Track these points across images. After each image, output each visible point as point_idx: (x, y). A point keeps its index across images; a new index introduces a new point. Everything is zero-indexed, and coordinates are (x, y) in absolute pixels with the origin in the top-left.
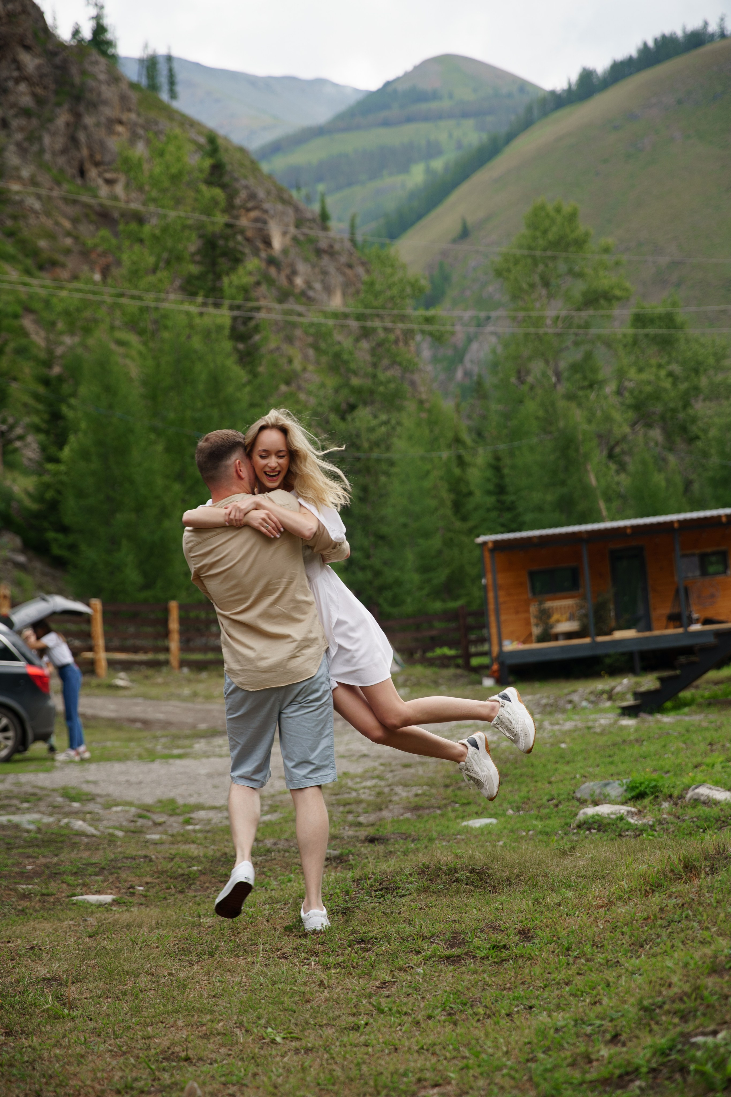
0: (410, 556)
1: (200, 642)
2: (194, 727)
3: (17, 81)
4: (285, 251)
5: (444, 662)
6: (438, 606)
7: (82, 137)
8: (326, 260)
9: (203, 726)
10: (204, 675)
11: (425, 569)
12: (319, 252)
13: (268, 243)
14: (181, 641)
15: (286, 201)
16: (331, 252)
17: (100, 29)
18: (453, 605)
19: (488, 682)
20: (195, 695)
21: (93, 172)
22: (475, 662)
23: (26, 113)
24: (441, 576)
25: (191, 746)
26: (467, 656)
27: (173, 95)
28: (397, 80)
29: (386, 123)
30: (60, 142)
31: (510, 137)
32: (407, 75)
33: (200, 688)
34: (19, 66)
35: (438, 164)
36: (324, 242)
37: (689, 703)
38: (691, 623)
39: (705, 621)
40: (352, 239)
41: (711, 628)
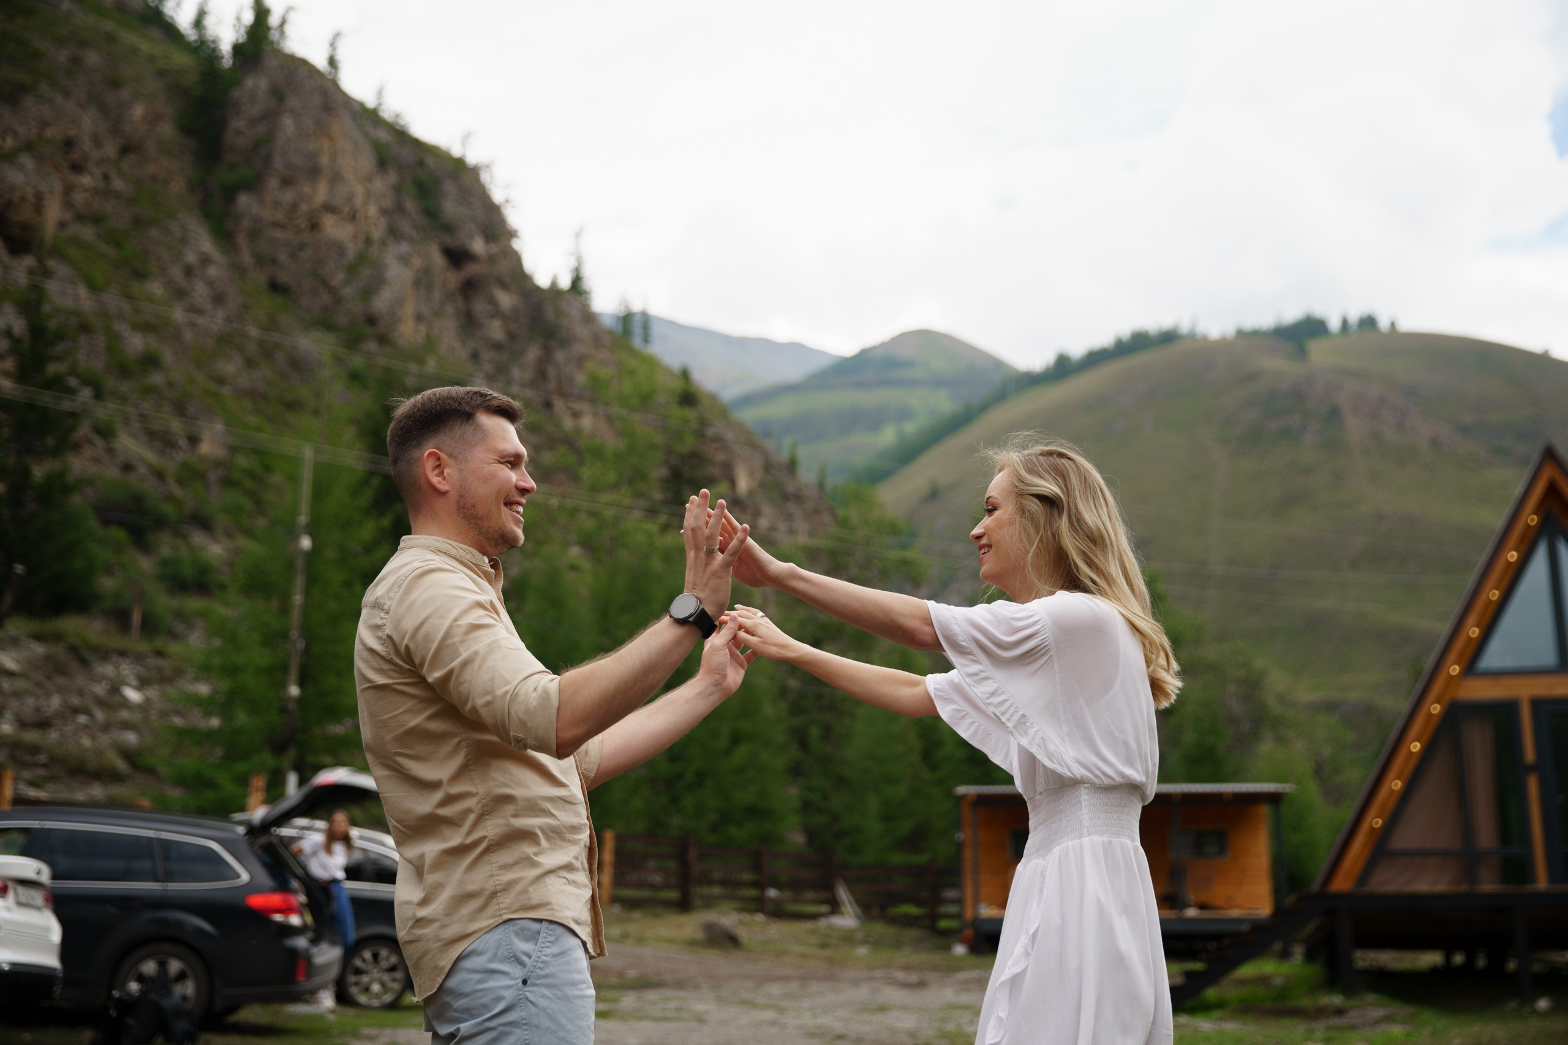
0: (873, 804)
1: (635, 877)
2: (621, 974)
3: (492, 317)
4: (751, 493)
5: (908, 921)
6: (898, 858)
7: (551, 371)
8: (792, 507)
9: (632, 974)
10: (636, 915)
11: (888, 818)
12: (786, 497)
13: (733, 482)
14: (615, 874)
15: (755, 447)
16: (798, 498)
17: (577, 281)
18: (921, 859)
19: (960, 950)
20: (625, 937)
21: (559, 404)
22: (943, 924)
23: (497, 347)
24: (904, 827)
25: (616, 1000)
26: (934, 917)
27: (646, 339)
28: (873, 348)
29: (860, 385)
30: (528, 375)
31: (984, 408)
32: (883, 345)
33: (632, 928)
34: (493, 302)
35: (910, 428)
36: (790, 487)
37: (1220, 1005)
38: (1185, 905)
39: (1202, 907)
40: (821, 485)
41: (1207, 914)
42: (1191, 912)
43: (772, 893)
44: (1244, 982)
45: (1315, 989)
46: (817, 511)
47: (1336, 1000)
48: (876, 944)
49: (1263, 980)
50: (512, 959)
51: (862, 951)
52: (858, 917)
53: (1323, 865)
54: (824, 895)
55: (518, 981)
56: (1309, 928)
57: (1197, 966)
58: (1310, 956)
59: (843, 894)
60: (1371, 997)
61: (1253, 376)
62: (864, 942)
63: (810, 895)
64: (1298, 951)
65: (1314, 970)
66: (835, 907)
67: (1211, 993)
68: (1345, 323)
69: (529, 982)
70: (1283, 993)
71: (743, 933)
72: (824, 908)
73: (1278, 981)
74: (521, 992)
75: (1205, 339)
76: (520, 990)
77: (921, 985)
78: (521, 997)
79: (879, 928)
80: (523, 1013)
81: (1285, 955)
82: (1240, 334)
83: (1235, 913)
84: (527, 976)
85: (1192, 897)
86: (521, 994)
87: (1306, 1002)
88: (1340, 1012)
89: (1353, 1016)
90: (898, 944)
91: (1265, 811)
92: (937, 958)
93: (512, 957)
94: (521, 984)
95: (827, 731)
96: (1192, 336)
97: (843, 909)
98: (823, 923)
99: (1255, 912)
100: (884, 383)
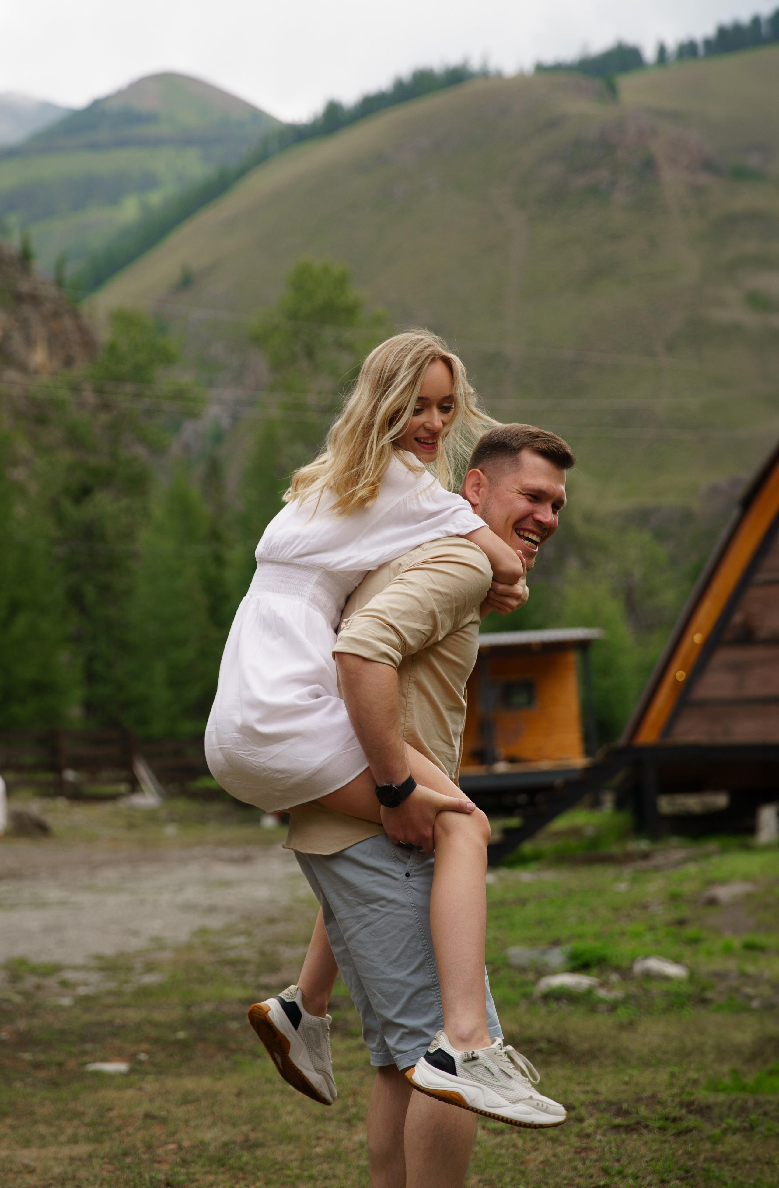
0: (159, 669)
8: (27, 310)
12: (19, 298)
16: (34, 299)
28: (107, 98)
29: (94, 146)
31: (242, 172)
35: (156, 199)
36: (24, 287)
37: (536, 857)
38: (495, 760)
39: (512, 760)
40: (59, 283)
41: (518, 768)
42: (501, 767)
43: (70, 775)
44: (558, 835)
45: (623, 836)
46: (56, 315)
47: (643, 845)
48: (182, 821)
49: (575, 832)
50: (395, 859)
51: (171, 830)
52: (160, 794)
53: (633, 710)
54: (123, 774)
55: (402, 875)
56: (618, 778)
57: (514, 822)
58: (619, 805)
59: (142, 771)
60: (675, 841)
61: (553, 124)
62: (171, 820)
63: (105, 774)
64: (608, 800)
65: (624, 819)
66: (135, 785)
67: (527, 848)
68: (662, 51)
69: (411, 874)
70: (595, 842)
71: (49, 819)
72: (123, 788)
73: (589, 832)
74: (406, 883)
75: (499, 75)
76: (405, 882)
77: (246, 860)
78: (406, 887)
79: (182, 805)
80: (411, 899)
81: (596, 804)
82: (540, 69)
83: (545, 765)
84: (409, 870)
85: (501, 751)
86: (406, 885)
87: (615, 849)
88: (646, 856)
89: (659, 859)
90: (202, 820)
91: (573, 658)
92: (246, 832)
93: (395, 857)
94: (405, 877)
95: (105, 590)
96: (484, 74)
97: (144, 787)
98: (123, 804)
99: (565, 762)
100: (123, 143)
